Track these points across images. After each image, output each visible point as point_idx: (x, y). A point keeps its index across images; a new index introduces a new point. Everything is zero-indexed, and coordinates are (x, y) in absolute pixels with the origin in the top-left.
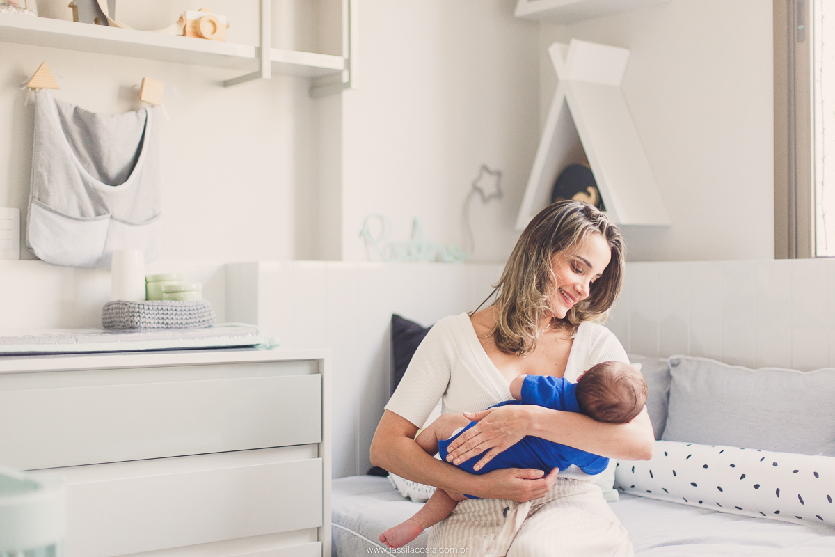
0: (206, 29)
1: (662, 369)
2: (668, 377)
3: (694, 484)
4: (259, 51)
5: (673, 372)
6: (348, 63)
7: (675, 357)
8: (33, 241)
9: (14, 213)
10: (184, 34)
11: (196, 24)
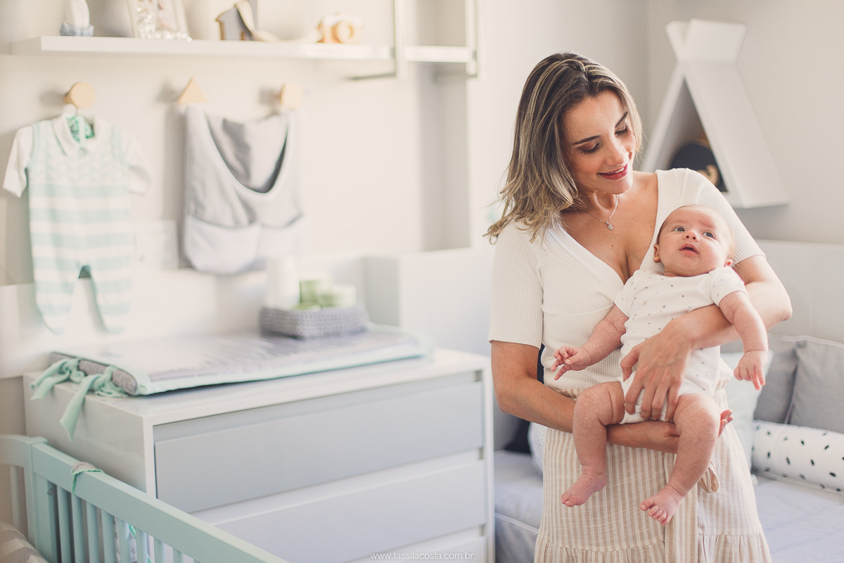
0: (343, 33)
1: (787, 348)
2: (794, 356)
3: (833, 475)
4: (393, 52)
5: (800, 352)
6: (475, 55)
7: (801, 338)
8: (191, 252)
9: (172, 225)
10: (321, 41)
11: (334, 30)
